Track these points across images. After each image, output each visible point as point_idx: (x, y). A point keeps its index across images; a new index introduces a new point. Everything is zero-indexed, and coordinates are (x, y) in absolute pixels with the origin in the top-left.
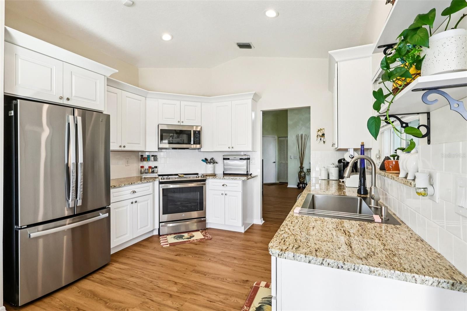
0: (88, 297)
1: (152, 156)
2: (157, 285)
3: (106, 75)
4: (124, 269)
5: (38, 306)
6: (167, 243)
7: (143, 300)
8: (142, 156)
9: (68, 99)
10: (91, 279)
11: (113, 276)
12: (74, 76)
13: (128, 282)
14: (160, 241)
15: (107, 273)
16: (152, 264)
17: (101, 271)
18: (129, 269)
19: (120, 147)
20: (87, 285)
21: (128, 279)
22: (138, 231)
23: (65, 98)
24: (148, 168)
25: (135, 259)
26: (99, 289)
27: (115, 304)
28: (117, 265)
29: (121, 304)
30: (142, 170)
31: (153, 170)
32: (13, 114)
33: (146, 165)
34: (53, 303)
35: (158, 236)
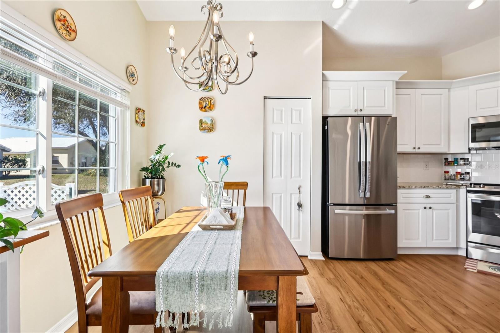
0: (371, 273)
1: (461, 159)
2: (440, 297)
3: (394, 80)
4: (408, 269)
5: (339, 263)
6: (475, 268)
7: (418, 299)
8: (446, 159)
9: (361, 110)
10: (378, 264)
11: (396, 269)
12: (365, 90)
13: (409, 280)
14: (465, 263)
15: (391, 265)
16: (443, 278)
17: (387, 262)
18: (414, 271)
19: (414, 148)
20: (373, 265)
21: (409, 278)
22: (433, 241)
23: (359, 109)
24: (455, 173)
25: (424, 267)
26: (381, 273)
27: (391, 289)
28: (403, 264)
29: (395, 291)
30: (446, 175)
31: (462, 176)
32: (326, 128)
33: (452, 170)
34: (348, 265)
35: (465, 258)
